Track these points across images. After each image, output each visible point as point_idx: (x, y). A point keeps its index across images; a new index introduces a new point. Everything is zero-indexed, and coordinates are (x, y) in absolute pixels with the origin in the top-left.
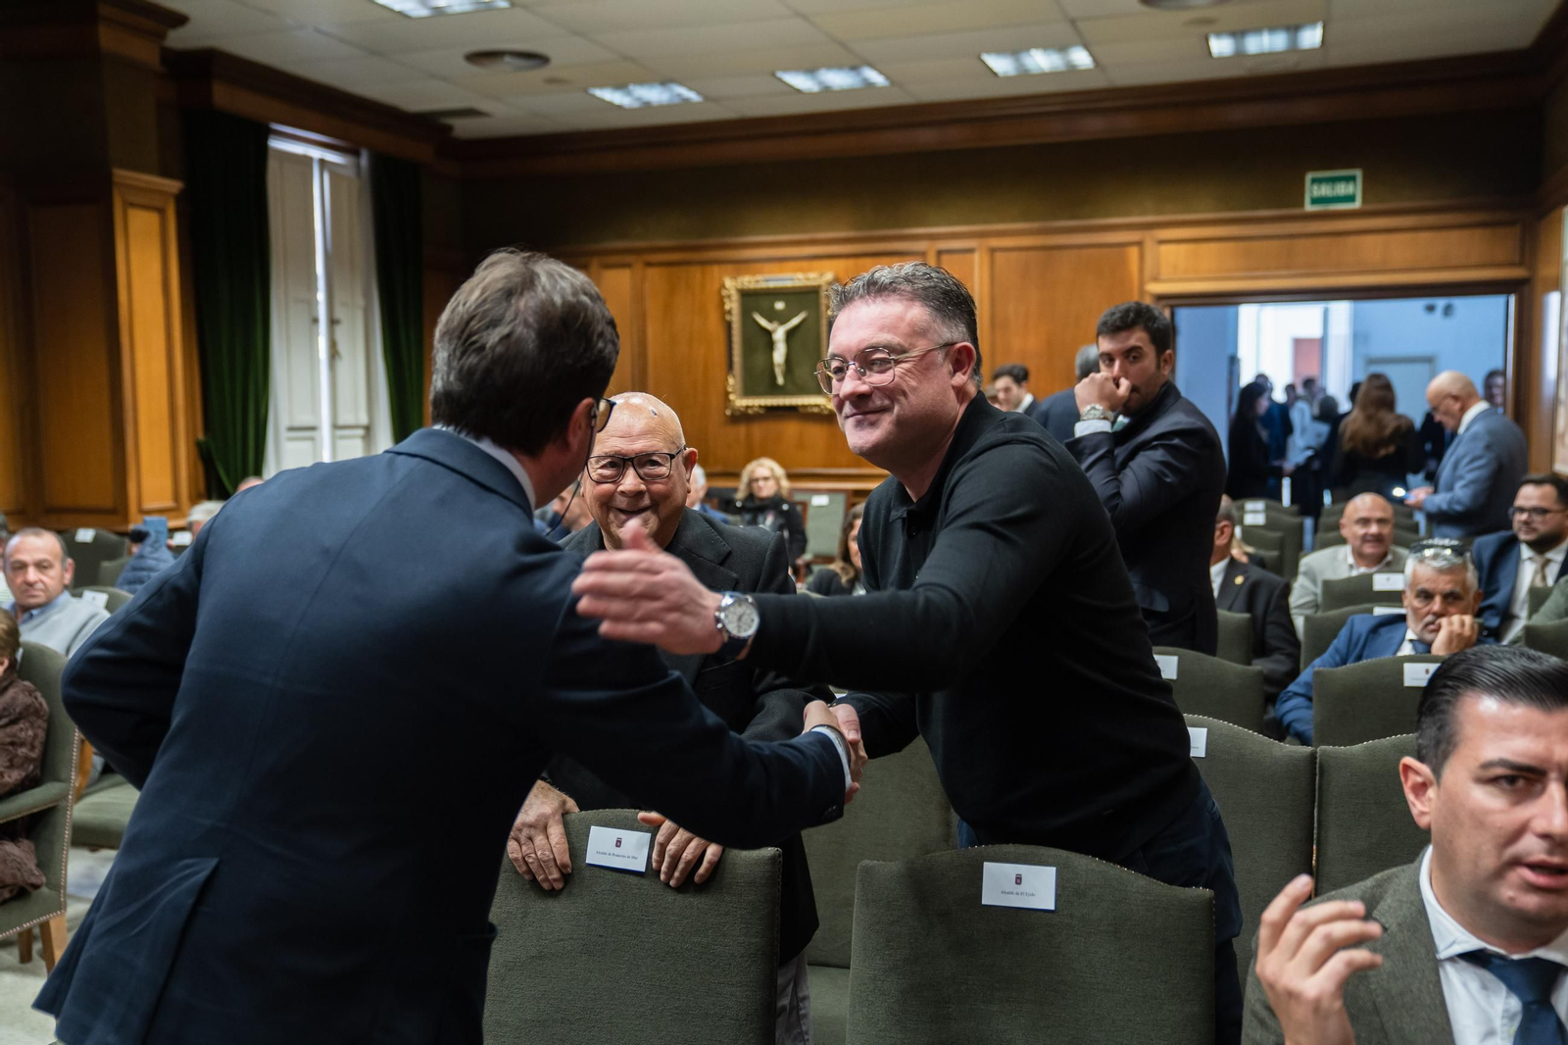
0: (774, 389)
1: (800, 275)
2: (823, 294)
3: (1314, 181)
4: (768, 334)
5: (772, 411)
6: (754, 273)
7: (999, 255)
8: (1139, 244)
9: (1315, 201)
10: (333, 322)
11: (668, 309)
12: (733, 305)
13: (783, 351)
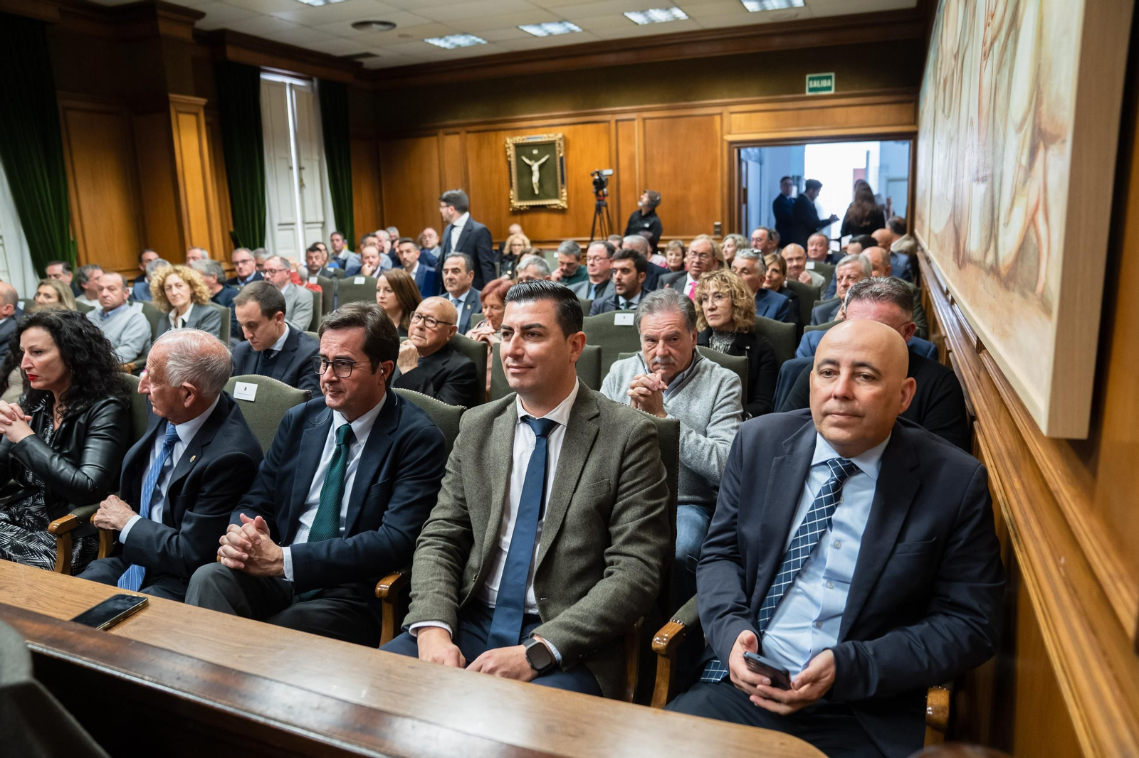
0: (534, 197)
1: (545, 135)
2: (557, 145)
3: (810, 79)
4: (530, 167)
5: (532, 207)
6: (521, 135)
7: (647, 121)
8: (721, 114)
9: (811, 90)
10: (300, 168)
11: (479, 156)
12: (511, 152)
13: (537, 176)
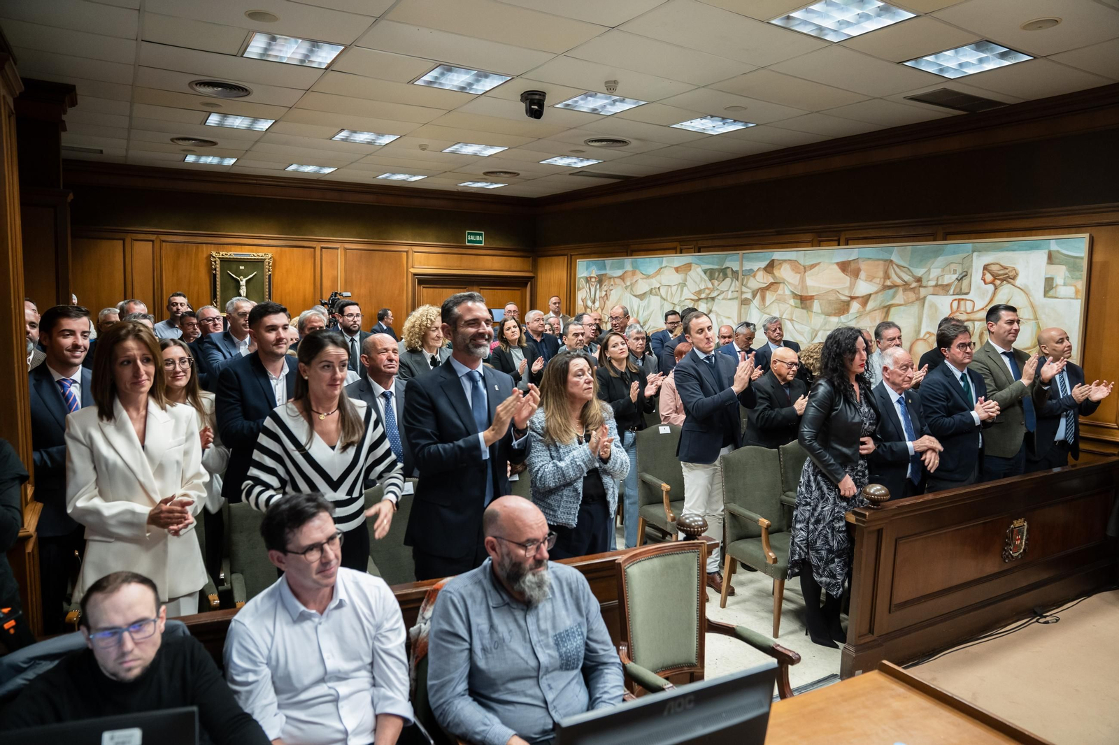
1: (254, 253)
2: (266, 263)
3: (469, 234)
6: (225, 250)
7: (349, 251)
8: (407, 252)
9: (469, 241)
11: (176, 264)
12: (217, 266)
13: (245, 290)
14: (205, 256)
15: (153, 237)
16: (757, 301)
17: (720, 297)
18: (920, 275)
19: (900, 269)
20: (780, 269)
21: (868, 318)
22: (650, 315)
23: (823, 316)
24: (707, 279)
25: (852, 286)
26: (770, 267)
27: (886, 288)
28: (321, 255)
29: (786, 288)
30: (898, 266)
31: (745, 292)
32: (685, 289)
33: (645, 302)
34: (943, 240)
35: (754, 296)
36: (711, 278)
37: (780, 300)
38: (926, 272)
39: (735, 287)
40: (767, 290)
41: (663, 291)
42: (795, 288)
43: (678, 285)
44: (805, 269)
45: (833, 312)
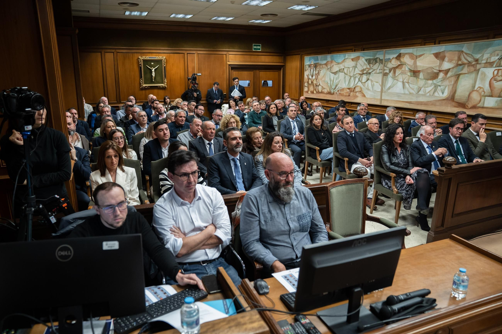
1: (158, 57)
2: (163, 61)
3: (254, 45)
5: (151, 87)
7: (200, 55)
8: (226, 54)
9: (254, 49)
11: (124, 63)
12: (141, 63)
13: (154, 74)
14: (136, 58)
15: (113, 51)
16: (391, 74)
17: (373, 72)
18: (477, 58)
19: (467, 55)
20: (404, 58)
21: (448, 80)
22: (339, 82)
23: (424, 80)
24: (367, 63)
25: (440, 65)
26: (399, 57)
27: (458, 65)
28: (187, 57)
29: (406, 67)
30: (466, 54)
31: (386, 70)
32: (356, 69)
33: (337, 76)
34: (493, 39)
35: (390, 72)
36: (369, 63)
37: (403, 73)
38: (481, 56)
39: (381, 67)
40: (397, 68)
41: (345, 70)
42: (411, 67)
43: (353, 67)
44: (417, 57)
45: (430, 78)
